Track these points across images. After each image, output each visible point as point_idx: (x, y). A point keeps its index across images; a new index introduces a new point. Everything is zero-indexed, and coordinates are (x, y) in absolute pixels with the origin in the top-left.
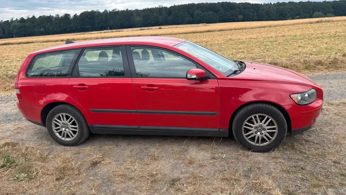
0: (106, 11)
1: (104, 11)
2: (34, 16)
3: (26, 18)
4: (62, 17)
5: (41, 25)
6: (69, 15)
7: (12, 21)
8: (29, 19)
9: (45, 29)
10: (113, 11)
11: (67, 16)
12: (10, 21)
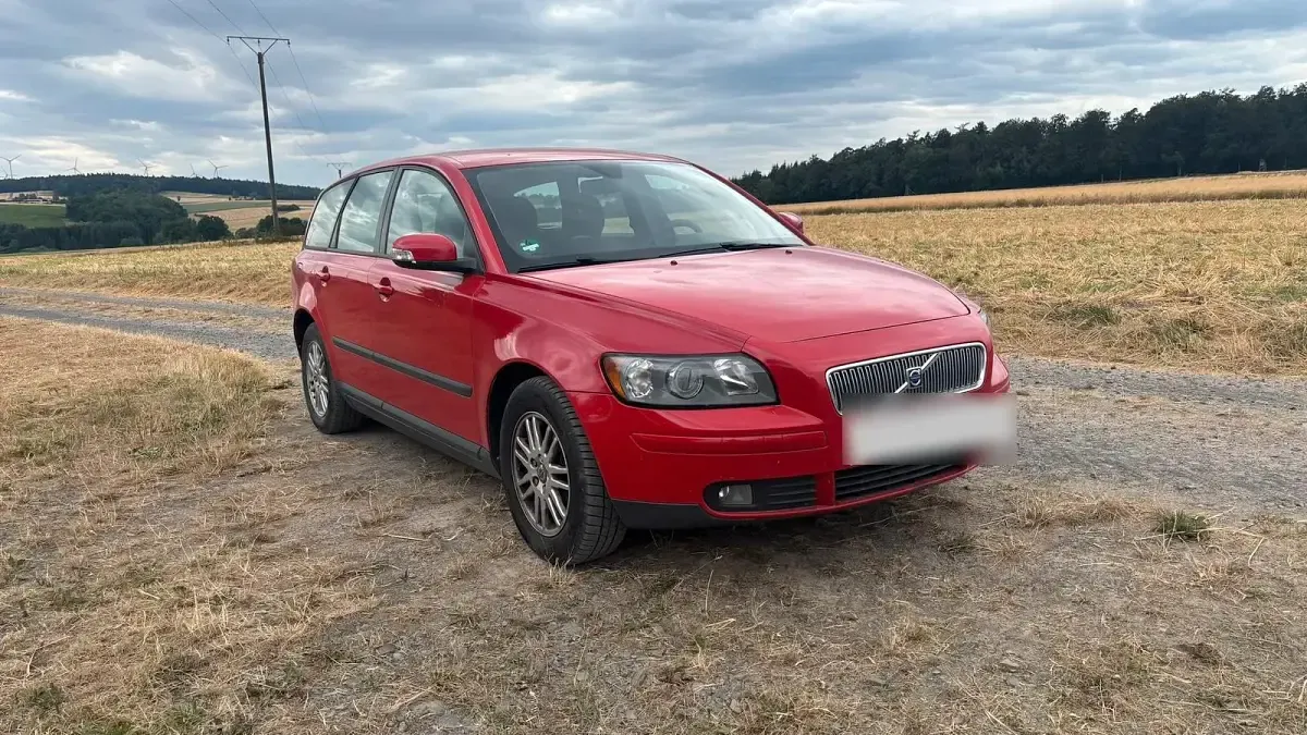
0: (1266, 93)
1: (1256, 93)
2: (981, 125)
3: (953, 132)
4: (1076, 124)
5: (997, 155)
6: (1105, 115)
7: (912, 141)
8: (963, 133)
9: (1009, 168)
10: (1298, 90)
11: (1096, 119)
12: (905, 142)
